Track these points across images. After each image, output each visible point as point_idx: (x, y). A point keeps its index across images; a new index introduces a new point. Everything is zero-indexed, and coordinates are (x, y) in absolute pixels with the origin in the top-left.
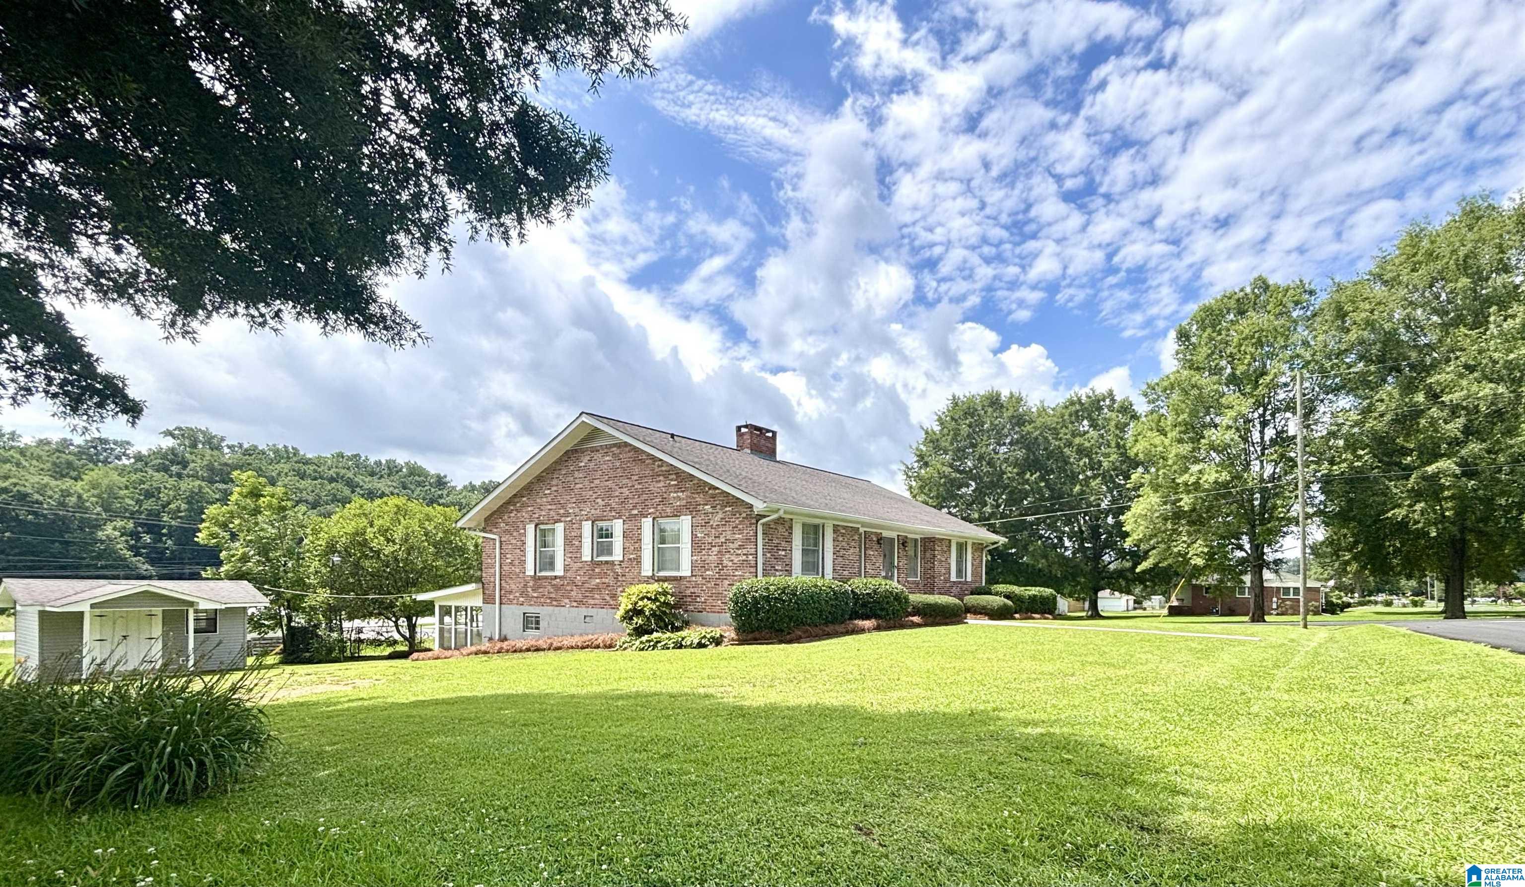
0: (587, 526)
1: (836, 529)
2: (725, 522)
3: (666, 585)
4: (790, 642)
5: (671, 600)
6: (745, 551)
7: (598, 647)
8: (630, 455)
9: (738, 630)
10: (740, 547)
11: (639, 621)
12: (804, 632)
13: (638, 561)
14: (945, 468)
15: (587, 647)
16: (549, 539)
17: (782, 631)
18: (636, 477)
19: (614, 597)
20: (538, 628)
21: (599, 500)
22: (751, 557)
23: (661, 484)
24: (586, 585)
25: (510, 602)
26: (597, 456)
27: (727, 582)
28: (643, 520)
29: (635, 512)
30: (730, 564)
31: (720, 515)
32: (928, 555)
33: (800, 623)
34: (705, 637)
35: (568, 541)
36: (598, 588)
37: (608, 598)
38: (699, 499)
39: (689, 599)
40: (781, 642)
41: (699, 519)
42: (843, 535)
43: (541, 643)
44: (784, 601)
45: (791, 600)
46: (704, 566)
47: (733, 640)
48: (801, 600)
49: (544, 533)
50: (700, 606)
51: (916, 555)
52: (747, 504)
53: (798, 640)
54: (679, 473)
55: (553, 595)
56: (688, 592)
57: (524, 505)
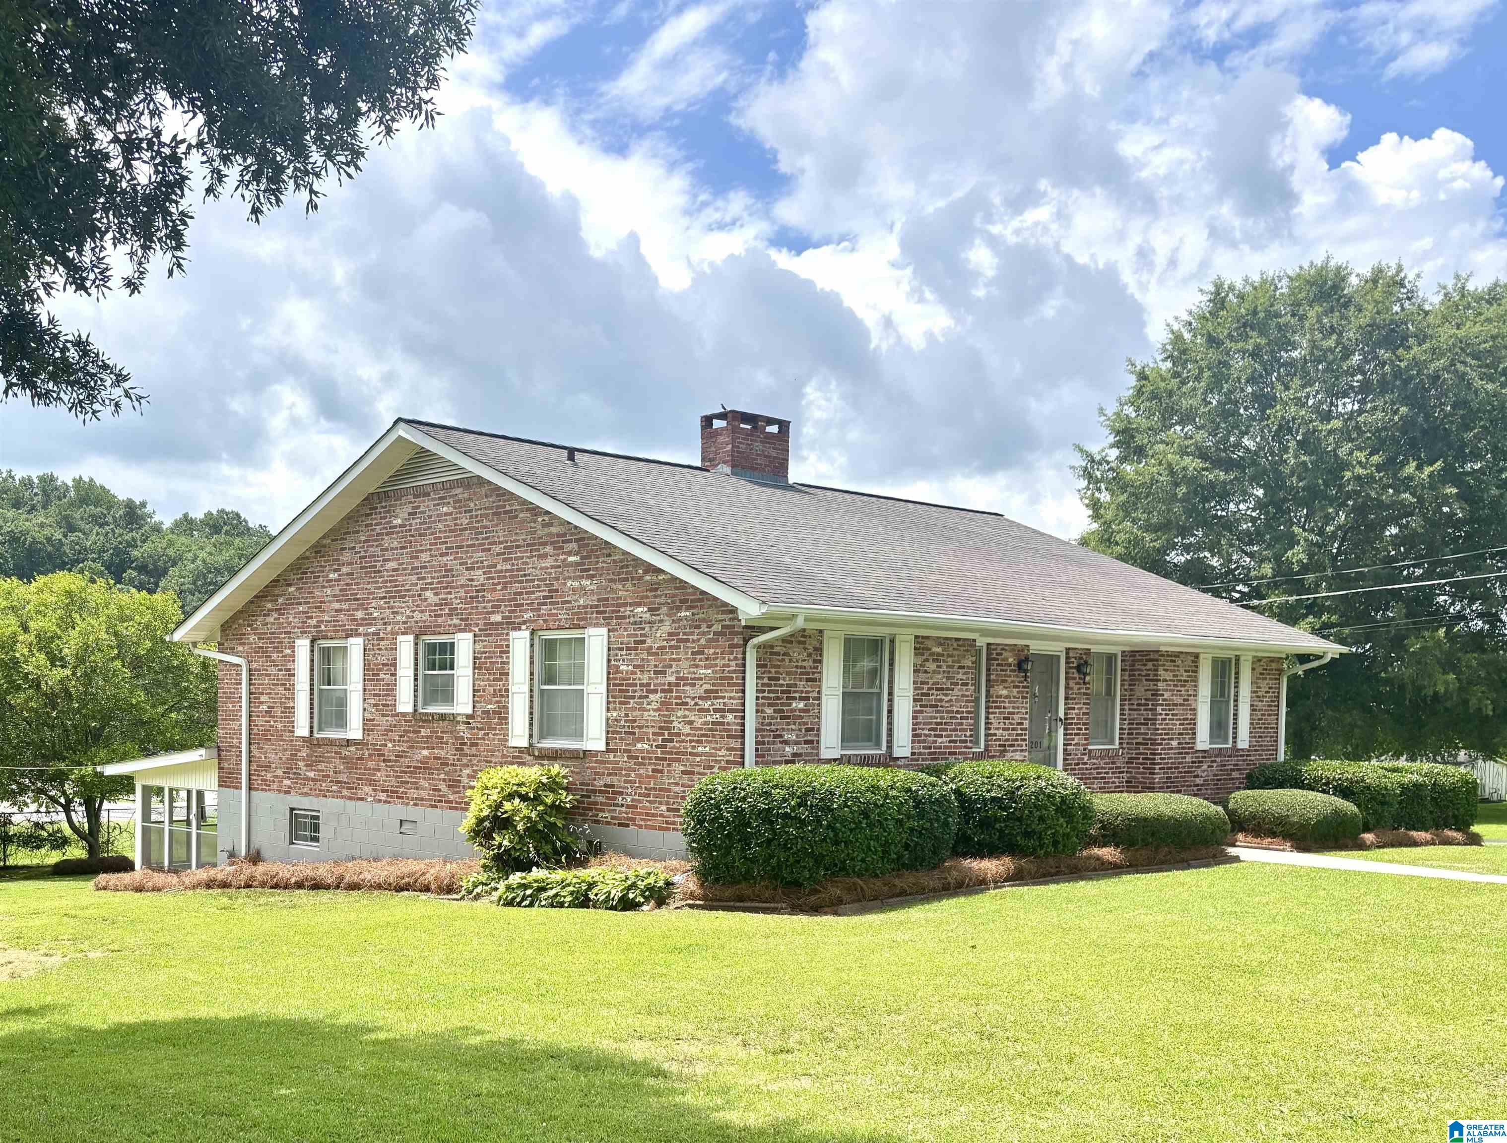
0: (405, 647)
1: (921, 645)
2: (677, 640)
3: (556, 769)
4: (815, 910)
5: (567, 799)
6: (718, 704)
7: (426, 889)
8: (487, 502)
9: (703, 874)
10: (708, 695)
11: (504, 840)
12: (849, 890)
13: (502, 715)
14: (1187, 460)
15: (406, 888)
16: (337, 666)
17: (800, 885)
18: (497, 549)
19: (454, 784)
20: (316, 839)
21: (428, 594)
22: (730, 717)
23: (549, 562)
24: (405, 761)
25: (266, 786)
26: (425, 505)
27: (678, 768)
28: (514, 634)
29: (497, 618)
30: (687, 729)
31: (667, 628)
32: (1140, 690)
33: (838, 870)
34: (634, 885)
35: (371, 672)
36: (425, 767)
37: (443, 787)
38: (624, 591)
39: (601, 799)
40: (796, 909)
41: (625, 636)
42: (937, 658)
43: (323, 872)
44: (802, 822)
45: (818, 821)
46: (633, 733)
47: (692, 896)
48: (843, 821)
49: (327, 654)
50: (622, 813)
51: (1110, 692)
52: (725, 604)
53: (833, 907)
54: (583, 539)
55: (343, 777)
56: (599, 783)
57: (292, 602)
